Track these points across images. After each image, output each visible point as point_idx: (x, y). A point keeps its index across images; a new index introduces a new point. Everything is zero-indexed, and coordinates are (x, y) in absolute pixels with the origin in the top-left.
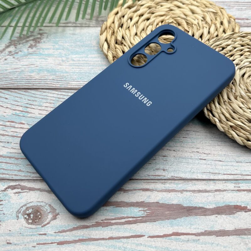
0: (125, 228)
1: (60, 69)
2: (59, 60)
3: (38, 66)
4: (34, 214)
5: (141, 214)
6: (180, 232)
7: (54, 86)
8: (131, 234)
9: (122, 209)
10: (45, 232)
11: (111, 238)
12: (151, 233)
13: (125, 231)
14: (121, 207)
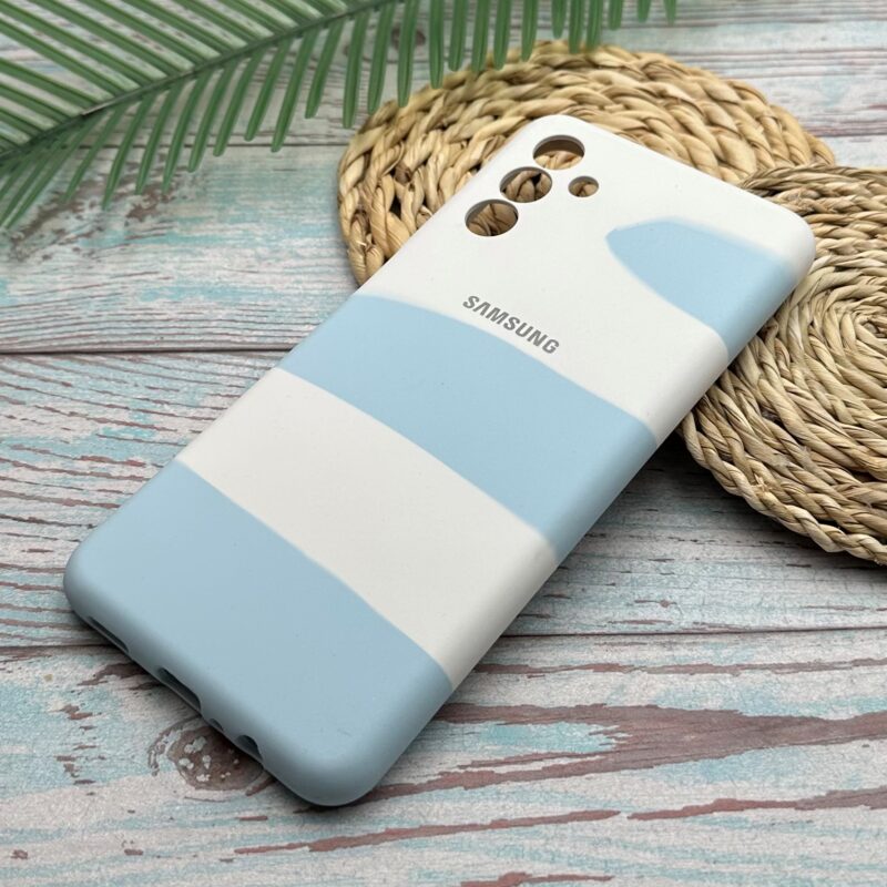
0: (548, 788)
1: (252, 285)
2: (246, 257)
3: (172, 278)
4: (215, 754)
5: (598, 742)
6: (739, 797)
7: (237, 339)
8: (569, 810)
9: (530, 731)
10: (262, 812)
11: (500, 824)
12: (641, 804)
13: (547, 801)
14: (523, 723)
